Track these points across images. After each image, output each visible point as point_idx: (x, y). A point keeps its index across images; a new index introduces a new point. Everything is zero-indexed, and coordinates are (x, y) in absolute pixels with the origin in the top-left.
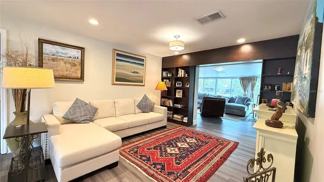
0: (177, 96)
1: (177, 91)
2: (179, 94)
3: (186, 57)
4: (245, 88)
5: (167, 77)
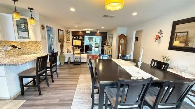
4: (90, 41)
5: (74, 39)
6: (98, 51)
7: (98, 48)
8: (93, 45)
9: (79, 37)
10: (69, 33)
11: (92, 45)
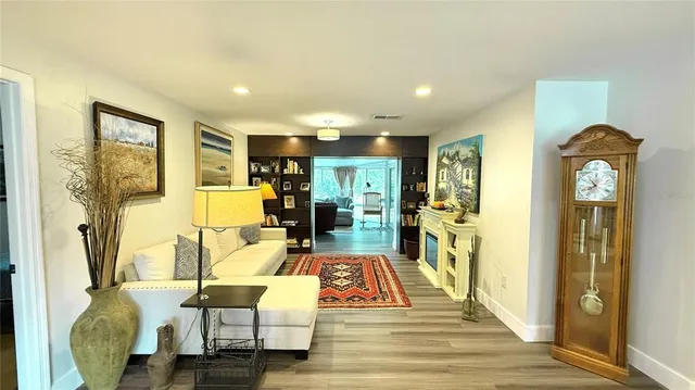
0: (286, 207)
1: (286, 197)
2: (289, 204)
3: (294, 141)
4: (341, 183)
5: (259, 174)
6: (380, 229)
7: (379, 213)
8: (358, 200)
9: (284, 165)
10: (229, 143)
11: (350, 201)
